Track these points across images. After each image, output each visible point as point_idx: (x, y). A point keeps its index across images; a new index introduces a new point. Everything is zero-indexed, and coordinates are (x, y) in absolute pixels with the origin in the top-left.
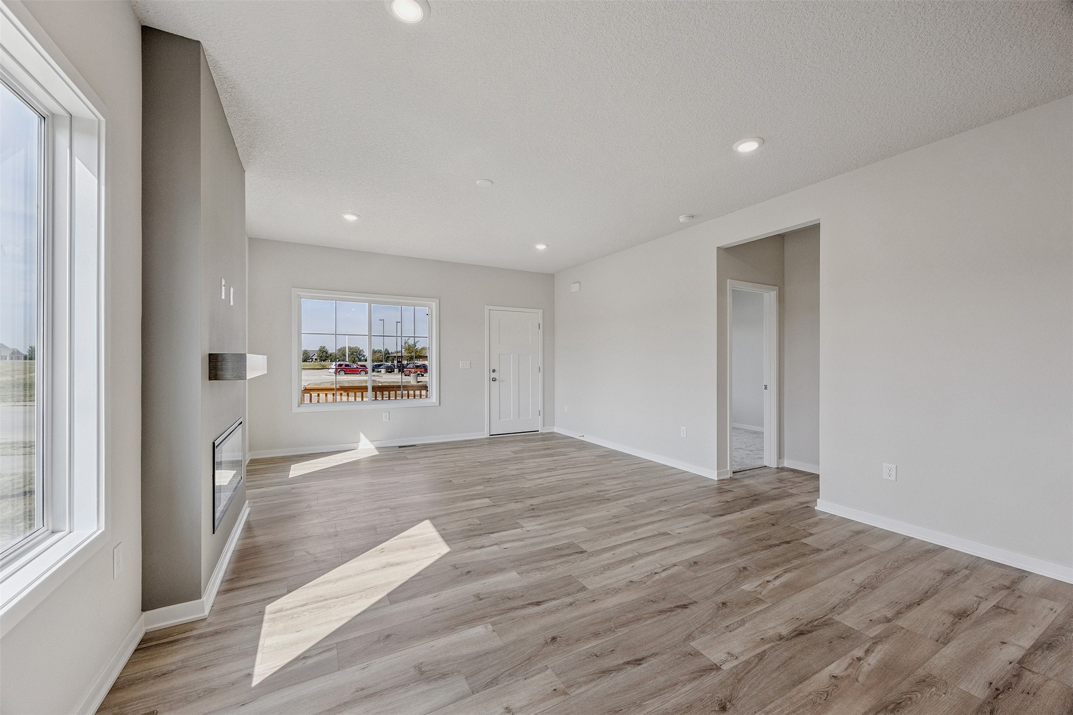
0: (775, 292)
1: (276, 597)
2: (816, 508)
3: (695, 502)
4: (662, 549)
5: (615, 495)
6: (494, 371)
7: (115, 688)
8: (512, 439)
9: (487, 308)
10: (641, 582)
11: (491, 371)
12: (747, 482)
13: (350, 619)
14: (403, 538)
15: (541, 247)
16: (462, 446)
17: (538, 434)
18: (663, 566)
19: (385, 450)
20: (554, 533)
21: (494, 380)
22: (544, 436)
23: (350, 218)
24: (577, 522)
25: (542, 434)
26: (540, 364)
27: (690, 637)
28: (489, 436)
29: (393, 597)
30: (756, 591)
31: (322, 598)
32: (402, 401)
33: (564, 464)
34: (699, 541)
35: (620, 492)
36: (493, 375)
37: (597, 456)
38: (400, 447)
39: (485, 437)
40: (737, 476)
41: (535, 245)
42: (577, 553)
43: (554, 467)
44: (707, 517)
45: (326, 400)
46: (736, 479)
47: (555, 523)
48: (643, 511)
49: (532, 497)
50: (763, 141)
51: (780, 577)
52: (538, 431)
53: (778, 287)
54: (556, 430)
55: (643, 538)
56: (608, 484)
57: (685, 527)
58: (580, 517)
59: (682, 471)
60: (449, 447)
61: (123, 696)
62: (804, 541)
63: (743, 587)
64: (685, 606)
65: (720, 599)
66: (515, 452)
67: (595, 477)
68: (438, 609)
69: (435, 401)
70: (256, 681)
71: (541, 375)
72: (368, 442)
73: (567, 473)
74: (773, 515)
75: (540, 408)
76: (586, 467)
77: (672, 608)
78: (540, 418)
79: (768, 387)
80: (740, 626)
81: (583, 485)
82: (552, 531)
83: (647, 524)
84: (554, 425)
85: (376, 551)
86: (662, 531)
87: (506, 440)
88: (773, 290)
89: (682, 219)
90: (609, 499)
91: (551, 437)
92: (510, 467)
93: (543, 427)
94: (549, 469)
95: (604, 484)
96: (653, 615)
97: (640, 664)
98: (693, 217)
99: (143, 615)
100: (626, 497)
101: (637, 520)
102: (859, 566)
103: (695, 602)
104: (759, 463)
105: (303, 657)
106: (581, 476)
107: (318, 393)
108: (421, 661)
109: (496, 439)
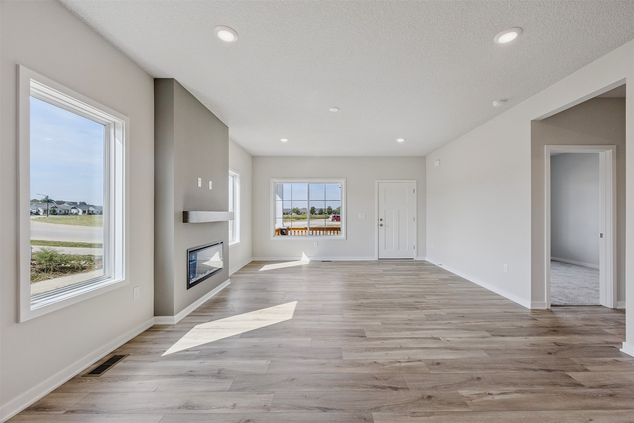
0: (611, 150)
1: (202, 322)
2: (621, 350)
3: (489, 321)
4: (422, 348)
5: (425, 306)
6: (381, 220)
7: (129, 342)
8: (391, 263)
9: (377, 182)
10: (383, 365)
11: (379, 220)
12: (560, 315)
13: (218, 339)
14: (276, 308)
15: (400, 140)
16: (356, 264)
17: (413, 261)
18: (409, 359)
19: (315, 262)
20: (358, 322)
21: (381, 225)
22: (417, 262)
23: (284, 140)
24: (378, 318)
25: (416, 261)
26: (415, 216)
27: (377, 409)
28: (377, 260)
29: (243, 336)
30: (469, 397)
31: (217, 328)
32: (330, 236)
33: (408, 281)
34: (459, 350)
35: (431, 305)
36: (381, 222)
37: (439, 279)
38: (322, 261)
39: (375, 260)
40: (554, 309)
41: (396, 140)
42: (359, 336)
43: (400, 283)
44: (487, 334)
45: (302, 234)
46: (552, 311)
47: (364, 316)
48: (436, 320)
49: (367, 299)
50: (521, 30)
51: (507, 395)
52: (413, 259)
53: (615, 146)
54: (427, 259)
55: (415, 338)
56: (428, 298)
57: (458, 338)
58: (385, 315)
59: (504, 298)
60: (349, 264)
61: (129, 346)
62: (570, 374)
63: (459, 391)
64: (396, 389)
65: (429, 393)
66: (384, 271)
67: (425, 292)
68: (256, 346)
69: (343, 237)
70: (165, 354)
71: (415, 222)
72: (306, 257)
73: (406, 288)
74: (559, 346)
75: (415, 244)
76: (424, 285)
77: (386, 387)
78: (415, 251)
79: (603, 236)
80: (426, 416)
81: (409, 296)
82: (357, 320)
83: (429, 329)
84: (425, 256)
85: (259, 311)
86: (436, 336)
87: (386, 262)
88: (609, 149)
89: (495, 104)
90: (418, 308)
91: (422, 263)
92: (372, 279)
93: (417, 257)
94: (396, 283)
95: (426, 298)
96: (366, 386)
97: (325, 411)
98: (506, 101)
99: (154, 318)
100: (432, 309)
101: (424, 325)
102: (616, 411)
103: (408, 389)
104: (594, 302)
105: (187, 350)
106: (415, 290)
107: (295, 230)
108: (224, 368)
109: (381, 261)
